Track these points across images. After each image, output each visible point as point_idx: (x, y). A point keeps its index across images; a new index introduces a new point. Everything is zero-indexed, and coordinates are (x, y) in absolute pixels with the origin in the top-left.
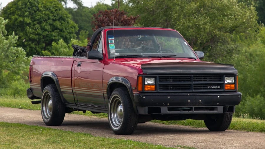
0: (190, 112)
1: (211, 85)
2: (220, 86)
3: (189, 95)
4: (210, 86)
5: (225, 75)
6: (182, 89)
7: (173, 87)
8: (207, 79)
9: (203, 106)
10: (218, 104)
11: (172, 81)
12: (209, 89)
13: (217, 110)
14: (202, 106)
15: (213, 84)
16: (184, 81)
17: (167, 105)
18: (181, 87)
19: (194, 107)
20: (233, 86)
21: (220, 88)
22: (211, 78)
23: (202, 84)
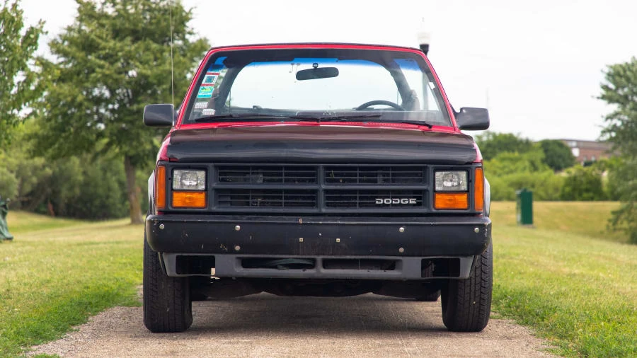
0: (310, 272)
1: (385, 193)
2: (418, 198)
3: (301, 221)
4: (383, 198)
5: (431, 167)
6: (287, 205)
7: (264, 198)
8: (376, 175)
9: (353, 257)
10: (401, 250)
11: (260, 181)
12: (379, 205)
13: (400, 269)
14: (348, 257)
15: (393, 191)
16: (304, 181)
17: (232, 251)
18: (286, 198)
19: (319, 258)
20: (464, 198)
21: (418, 204)
22: (388, 175)
23: (355, 191)
